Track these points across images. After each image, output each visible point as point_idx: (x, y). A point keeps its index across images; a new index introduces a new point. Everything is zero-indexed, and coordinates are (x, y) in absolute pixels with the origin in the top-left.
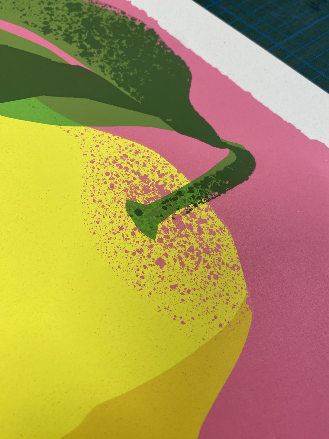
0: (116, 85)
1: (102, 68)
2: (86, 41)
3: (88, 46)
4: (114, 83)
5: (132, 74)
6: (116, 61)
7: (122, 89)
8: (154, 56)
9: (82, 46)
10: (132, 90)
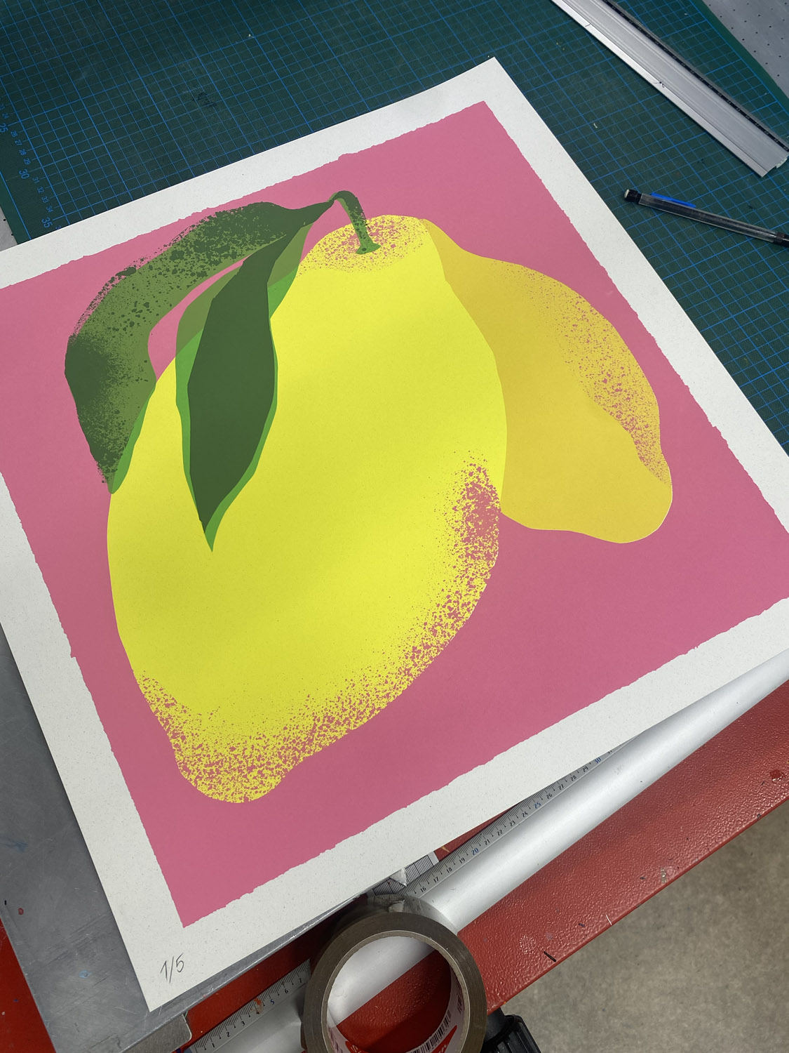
0: (267, 244)
1: (248, 249)
2: (220, 253)
3: (226, 253)
4: (264, 246)
5: (258, 234)
6: (244, 240)
7: (271, 242)
8: (245, 218)
9: (226, 256)
10: (274, 237)
